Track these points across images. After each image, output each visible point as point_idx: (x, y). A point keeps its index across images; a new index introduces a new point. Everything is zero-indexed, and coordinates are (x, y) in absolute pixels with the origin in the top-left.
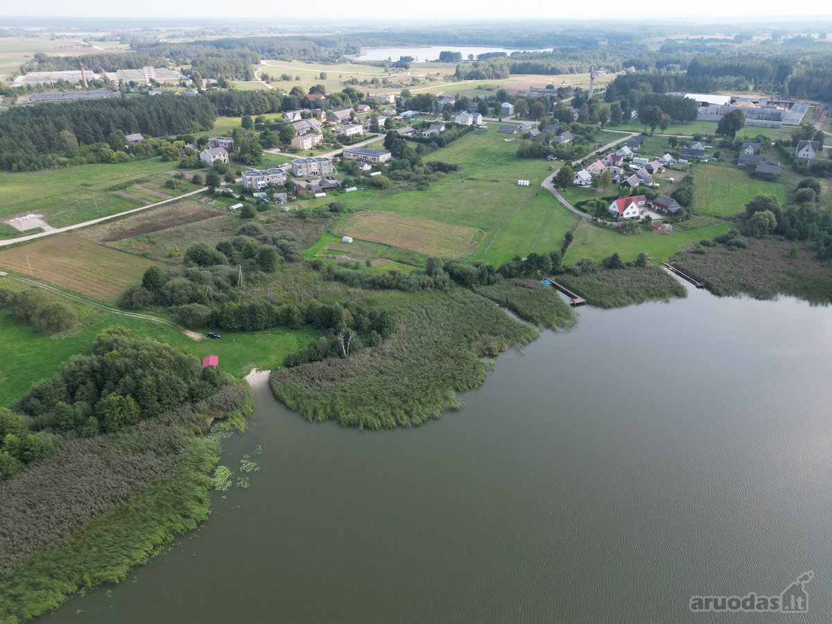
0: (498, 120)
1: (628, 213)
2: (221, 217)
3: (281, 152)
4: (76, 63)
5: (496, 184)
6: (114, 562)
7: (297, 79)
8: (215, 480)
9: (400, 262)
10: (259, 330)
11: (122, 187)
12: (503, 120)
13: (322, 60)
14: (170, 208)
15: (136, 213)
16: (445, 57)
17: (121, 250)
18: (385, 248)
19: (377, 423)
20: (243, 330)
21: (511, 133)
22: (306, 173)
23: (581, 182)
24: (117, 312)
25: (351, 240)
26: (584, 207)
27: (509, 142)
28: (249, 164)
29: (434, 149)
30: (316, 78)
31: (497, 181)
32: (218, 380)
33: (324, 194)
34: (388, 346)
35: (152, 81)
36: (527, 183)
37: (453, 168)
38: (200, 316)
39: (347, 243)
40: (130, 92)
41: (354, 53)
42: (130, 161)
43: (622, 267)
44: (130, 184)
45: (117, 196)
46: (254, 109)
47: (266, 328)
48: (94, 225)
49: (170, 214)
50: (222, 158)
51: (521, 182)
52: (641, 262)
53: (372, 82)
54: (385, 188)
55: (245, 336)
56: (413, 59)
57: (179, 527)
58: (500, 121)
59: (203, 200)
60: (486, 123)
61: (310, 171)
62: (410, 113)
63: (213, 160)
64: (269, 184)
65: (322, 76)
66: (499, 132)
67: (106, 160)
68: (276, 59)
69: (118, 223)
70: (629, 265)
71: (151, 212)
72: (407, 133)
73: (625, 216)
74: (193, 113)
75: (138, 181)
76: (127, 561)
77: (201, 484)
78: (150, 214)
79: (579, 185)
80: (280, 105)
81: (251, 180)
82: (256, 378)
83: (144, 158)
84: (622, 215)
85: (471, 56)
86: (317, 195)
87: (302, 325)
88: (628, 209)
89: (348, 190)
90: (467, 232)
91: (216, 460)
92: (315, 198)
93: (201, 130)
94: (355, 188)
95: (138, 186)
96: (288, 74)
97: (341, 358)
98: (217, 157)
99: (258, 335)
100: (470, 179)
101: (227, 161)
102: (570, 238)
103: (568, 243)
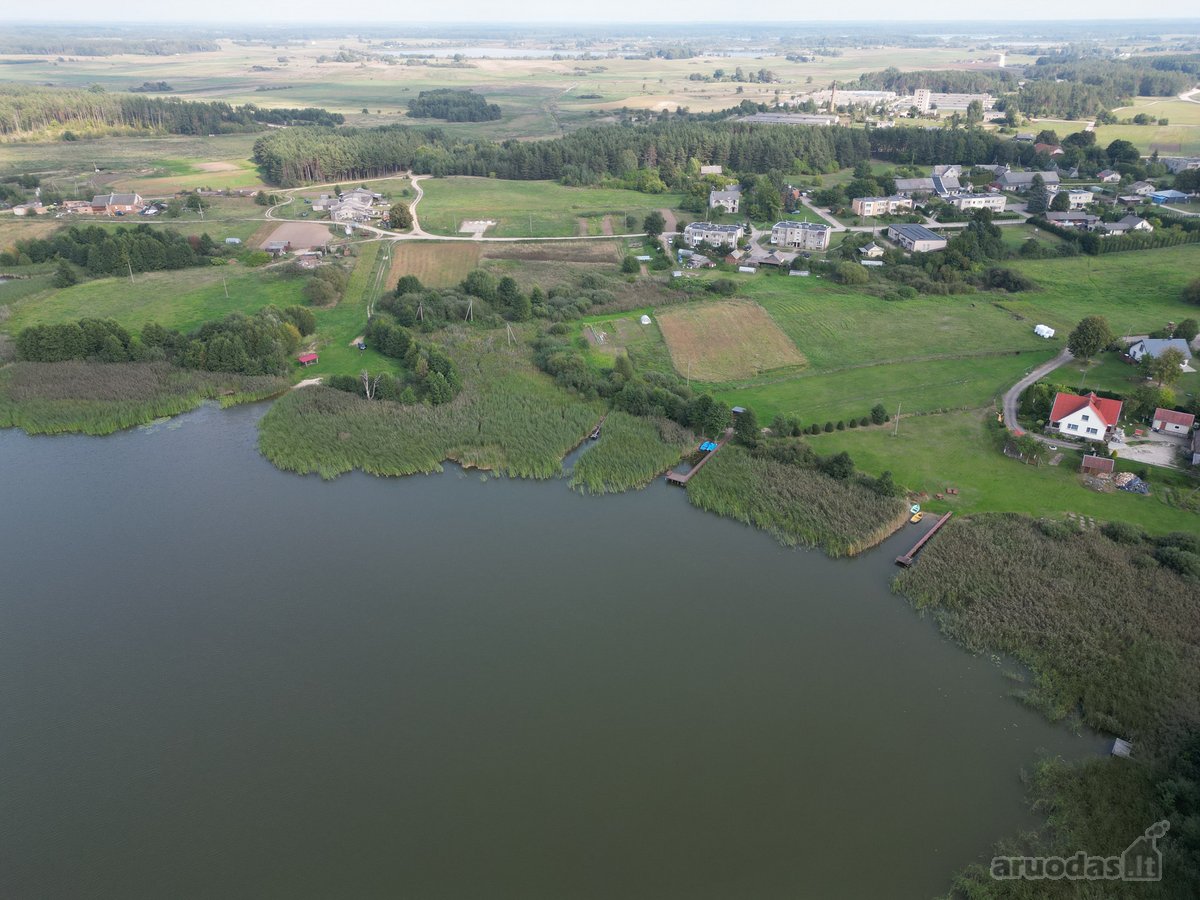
1: (1075, 427)
2: (608, 264)
11: (592, 216)
14: (588, 244)
15: (557, 241)
18: (653, 339)
22: (782, 242)
24: (371, 307)
25: (646, 321)
29: (1066, 253)
31: (1018, 318)
33: (753, 270)
36: (1048, 332)
39: (641, 323)
44: (606, 213)
45: (574, 222)
48: (510, 241)
49: (577, 250)
50: (730, 205)
51: (1042, 329)
55: (374, 357)
59: (629, 245)
61: (789, 240)
62: (1168, 193)
63: (714, 205)
67: (637, 187)
70: (862, 482)
72: (1071, 221)
73: (1064, 428)
75: (617, 213)
78: (564, 244)
81: (689, 232)
84: (1056, 424)
86: (741, 269)
88: (1075, 418)
89: (791, 273)
90: (790, 359)
92: (734, 271)
93: (803, 173)
94: (806, 274)
95: (607, 218)
97: (364, 398)
98: (722, 203)
100: (997, 306)
101: (736, 211)
102: (878, 416)
103: (864, 423)
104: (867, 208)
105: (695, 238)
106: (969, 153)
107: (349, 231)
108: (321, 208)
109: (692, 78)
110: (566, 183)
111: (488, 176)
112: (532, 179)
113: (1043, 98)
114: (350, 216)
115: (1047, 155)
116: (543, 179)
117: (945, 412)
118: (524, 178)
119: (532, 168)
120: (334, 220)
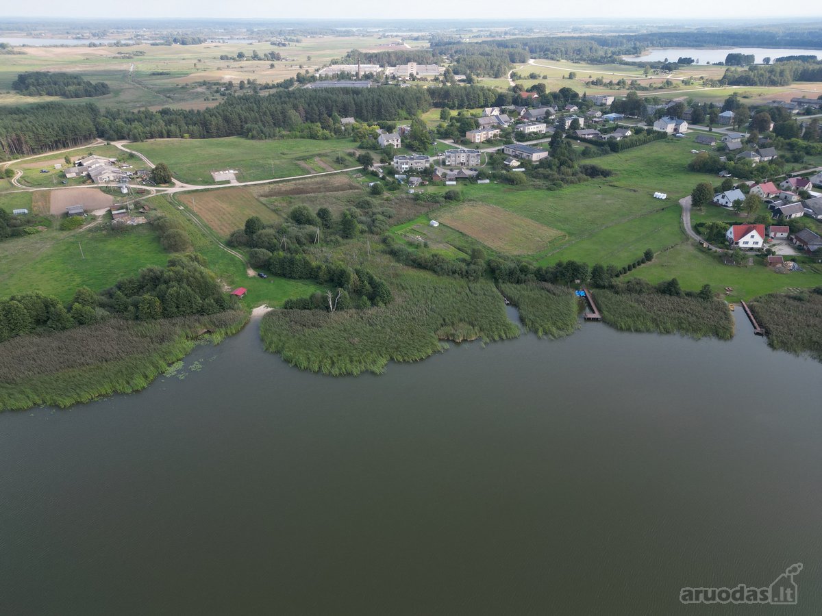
0: (707, 129)
1: (747, 243)
2: (356, 191)
3: (454, 143)
4: (370, 58)
5: (632, 194)
6: (69, 394)
7: (545, 77)
8: (168, 368)
9: (459, 249)
10: (294, 278)
11: (304, 159)
12: (714, 130)
13: (590, 60)
14: (325, 179)
15: (299, 179)
16: (732, 59)
17: (264, 205)
18: (457, 235)
19: (305, 364)
20: (283, 275)
21: (708, 144)
22: (453, 163)
23: (727, 203)
24: (222, 246)
25: (436, 224)
26: (701, 229)
27: (695, 153)
28: (415, 151)
29: (605, 153)
30: (564, 78)
31: (634, 191)
32: (225, 305)
33: (454, 183)
34: (371, 312)
35: (411, 75)
36: (663, 196)
37: (606, 174)
38: (260, 259)
39: (432, 226)
40: (389, 84)
41: (634, 54)
42: (330, 139)
43: (678, 294)
44: (313, 156)
45: (296, 165)
46: (467, 103)
47: (300, 278)
48: (264, 183)
49: (321, 184)
50: (395, 143)
51: (658, 195)
52: (705, 294)
53: (618, 84)
54: (517, 184)
55: (283, 281)
56: (693, 61)
57: (119, 388)
58: (710, 130)
59: (355, 176)
60: (692, 131)
61: (458, 162)
62: (613, 115)
63: (386, 143)
64: (411, 168)
65: (572, 76)
66: (694, 142)
67: (313, 137)
68: (547, 58)
69: (281, 184)
70: (689, 294)
71: (310, 180)
72: (588, 135)
73: (741, 245)
74: (403, 103)
75: (319, 155)
76: (75, 396)
77: (156, 367)
78: (307, 181)
79: (724, 206)
80: (494, 100)
81: (397, 163)
82: (260, 311)
83: (343, 138)
84: (737, 243)
85: (767, 60)
86: (448, 183)
87: (326, 281)
88: (747, 238)
89: (479, 182)
90: (552, 233)
91: (181, 356)
92: (445, 185)
93: (405, 119)
94: (488, 181)
95: (317, 159)
96: (537, 73)
97: (328, 312)
98: (390, 142)
99: (292, 282)
100: (611, 186)
101: (399, 146)
102: (648, 256)
103: (643, 262)
104: (477, 137)
105: (403, 166)
106: (486, 100)
107: (125, 191)
108: (74, 175)
109: (222, 58)
110: (253, 138)
111: (182, 137)
112: (219, 137)
113: (478, 65)
114: (112, 178)
115: (531, 98)
116: (228, 136)
117: (672, 247)
118: (212, 137)
119: (218, 129)
120: (98, 183)
